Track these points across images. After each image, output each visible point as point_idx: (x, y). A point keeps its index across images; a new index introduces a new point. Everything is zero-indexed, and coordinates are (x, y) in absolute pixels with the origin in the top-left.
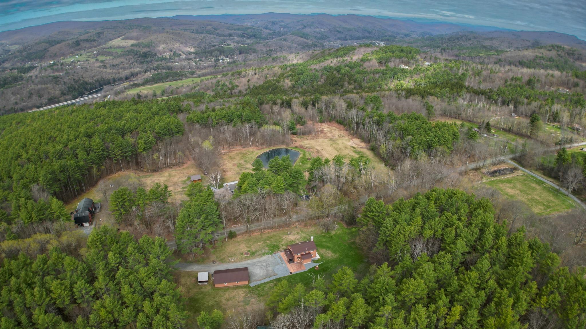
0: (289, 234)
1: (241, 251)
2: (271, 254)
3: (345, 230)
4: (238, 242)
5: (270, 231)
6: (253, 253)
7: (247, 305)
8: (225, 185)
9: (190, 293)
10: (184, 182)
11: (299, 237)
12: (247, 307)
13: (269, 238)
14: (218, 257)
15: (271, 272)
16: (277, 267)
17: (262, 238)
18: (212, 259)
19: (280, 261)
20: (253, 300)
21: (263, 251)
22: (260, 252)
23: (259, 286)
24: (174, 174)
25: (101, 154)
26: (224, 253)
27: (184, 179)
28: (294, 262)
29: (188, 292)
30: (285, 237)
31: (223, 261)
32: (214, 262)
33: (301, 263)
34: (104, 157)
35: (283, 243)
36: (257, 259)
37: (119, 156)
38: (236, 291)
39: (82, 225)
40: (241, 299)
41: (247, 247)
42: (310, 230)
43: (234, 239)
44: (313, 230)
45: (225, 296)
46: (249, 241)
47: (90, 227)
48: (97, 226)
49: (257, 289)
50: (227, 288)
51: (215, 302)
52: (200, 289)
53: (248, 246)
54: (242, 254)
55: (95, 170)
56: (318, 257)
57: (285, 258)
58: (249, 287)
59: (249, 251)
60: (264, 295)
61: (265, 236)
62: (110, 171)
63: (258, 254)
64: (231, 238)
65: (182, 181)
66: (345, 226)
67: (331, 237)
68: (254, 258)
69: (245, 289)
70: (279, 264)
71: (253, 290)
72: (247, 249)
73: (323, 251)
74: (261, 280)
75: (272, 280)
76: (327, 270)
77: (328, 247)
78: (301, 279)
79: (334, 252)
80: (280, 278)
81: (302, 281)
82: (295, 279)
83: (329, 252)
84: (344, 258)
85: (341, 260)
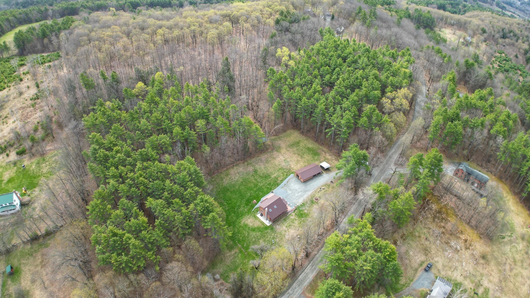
2: (298, 207)
6: (312, 202)
7: (285, 160)
20: (284, 164)
21: (307, 208)
22: (308, 205)
23: (287, 175)
30: (299, 230)
31: (327, 186)
35: (296, 222)
36: (305, 197)
40: (291, 163)
45: (302, 163)
49: (287, 172)
51: (304, 158)
60: (279, 170)
63: (308, 203)
68: (308, 197)
71: (289, 171)
73: (257, 224)
74: (289, 180)
75: (282, 183)
76: (246, 201)
77: (253, 230)
78: (263, 189)
79: (246, 225)
80: (278, 186)
81: (261, 187)
82: (266, 188)
83: (251, 225)
84: (236, 221)
85: (238, 217)
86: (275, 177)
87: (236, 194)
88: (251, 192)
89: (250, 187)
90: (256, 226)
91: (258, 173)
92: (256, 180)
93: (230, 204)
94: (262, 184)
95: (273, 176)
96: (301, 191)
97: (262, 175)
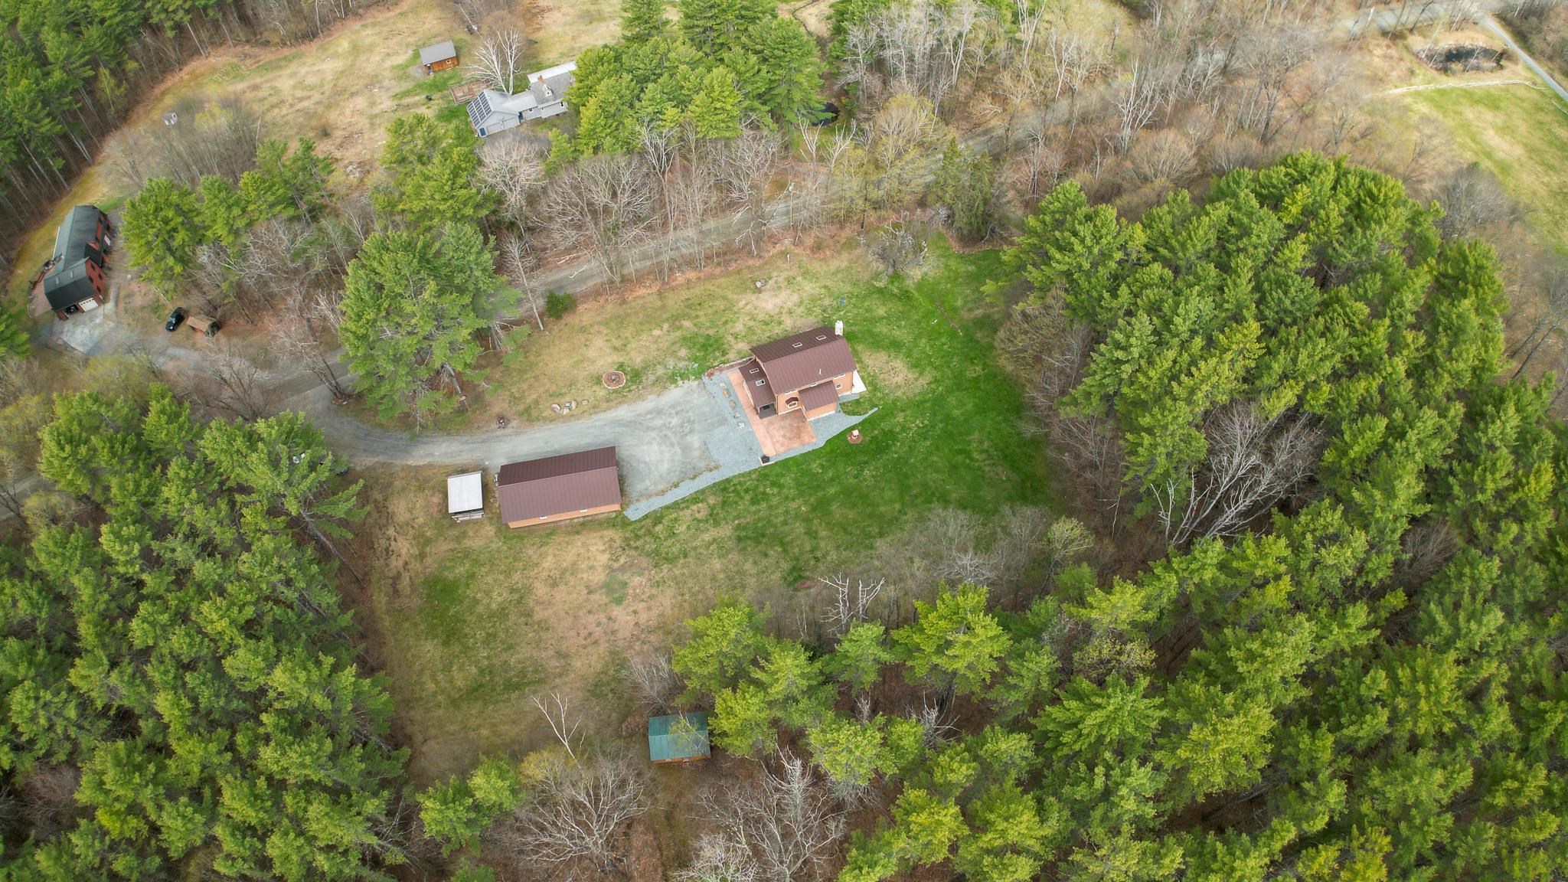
0: (759, 291)
1: (592, 369)
2: (698, 375)
3: (953, 264)
4: (583, 330)
5: (691, 275)
6: (636, 376)
7: (619, 601)
8: (533, 78)
9: (429, 560)
10: (401, 73)
11: (795, 298)
12: (618, 612)
13: (692, 306)
14: (515, 399)
15: (696, 453)
16: (719, 432)
17: (663, 307)
18: (496, 410)
19: (727, 410)
20: (637, 579)
21: (671, 363)
22: (660, 371)
23: (656, 518)
24: (368, 41)
25: (121, 22)
26: (536, 378)
27: (401, 59)
28: (775, 412)
29: (422, 556)
30: (746, 302)
31: (534, 413)
32: (503, 420)
33: (799, 416)
34: (133, 28)
35: (739, 327)
36: (649, 403)
37: (181, 13)
38: (578, 541)
39: (78, 309)
40: (599, 577)
41: (615, 349)
42: (834, 264)
43: (569, 319)
44: (845, 264)
45: (545, 565)
46: (620, 321)
47: (100, 311)
48: (122, 305)
49: (649, 533)
50: (552, 530)
51: (512, 591)
52: (458, 539)
53: (618, 343)
54: (598, 381)
55: (106, 81)
56: (859, 387)
57: (744, 394)
58: (625, 523)
59: (621, 366)
60: (677, 558)
61: (675, 301)
62: (161, 67)
63: (652, 378)
64: (559, 317)
65: (394, 68)
66: (955, 247)
67: (905, 296)
68: (640, 398)
69: (610, 533)
70: (723, 421)
71: (638, 537)
72: (618, 358)
73: (876, 360)
74: (663, 492)
75: (703, 491)
76: (888, 446)
77: (895, 345)
78: (798, 484)
79: (915, 365)
80: (728, 481)
81: (801, 494)
82: (781, 486)
83: (899, 364)
84: (949, 391)
85: (939, 401)
86: (716, 524)
87: (925, 486)
88: (853, 481)
89: (854, 505)
90: (882, 356)
91: (785, 566)
92: (812, 534)
93: (960, 452)
94: (793, 505)
95: (726, 531)
96: (648, 428)
97: (774, 552)
